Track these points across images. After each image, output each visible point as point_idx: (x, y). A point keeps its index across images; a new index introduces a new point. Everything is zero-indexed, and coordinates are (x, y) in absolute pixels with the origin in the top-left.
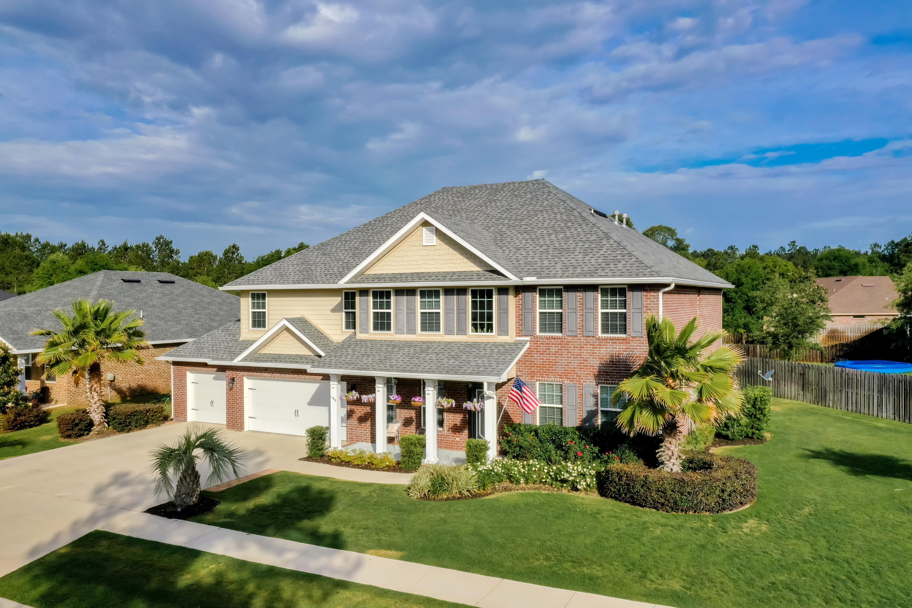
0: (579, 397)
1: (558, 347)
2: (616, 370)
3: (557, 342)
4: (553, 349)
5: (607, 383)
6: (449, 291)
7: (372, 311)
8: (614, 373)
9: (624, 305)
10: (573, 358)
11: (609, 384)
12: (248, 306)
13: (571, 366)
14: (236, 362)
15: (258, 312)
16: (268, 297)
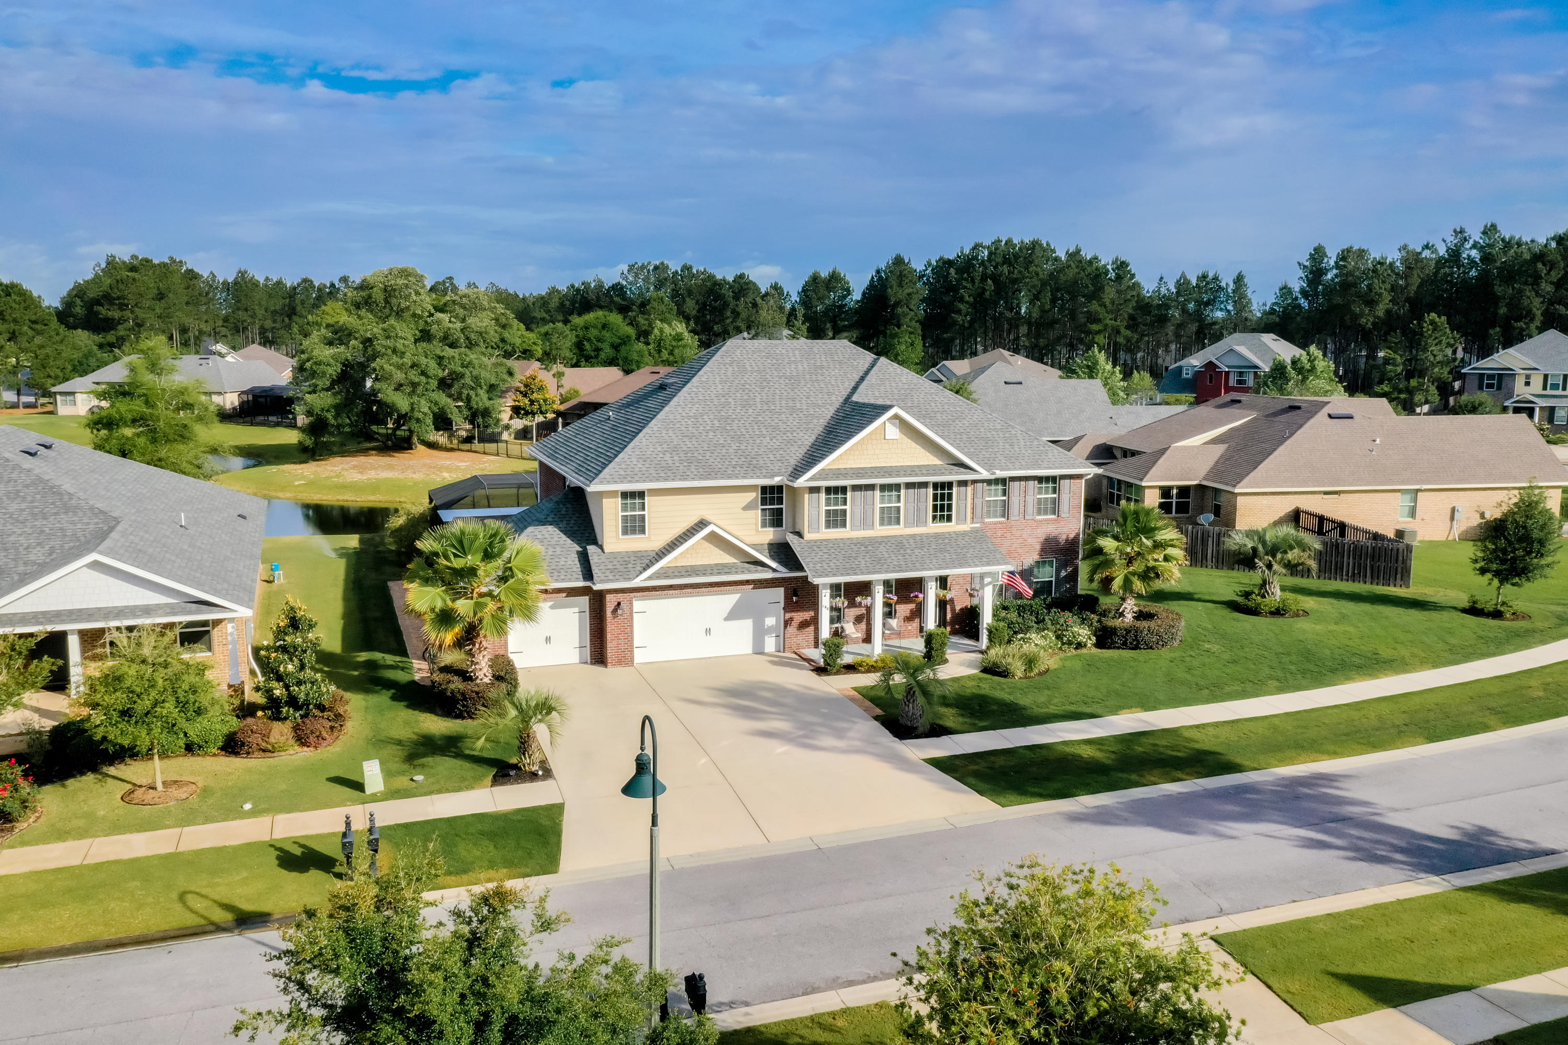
1: (1004, 530)
3: (1002, 526)
4: (999, 533)
6: (910, 486)
7: (824, 508)
8: (1047, 548)
9: (1055, 492)
10: (1016, 539)
12: (616, 509)
13: (1014, 546)
14: (638, 582)
15: (632, 516)
16: (648, 496)
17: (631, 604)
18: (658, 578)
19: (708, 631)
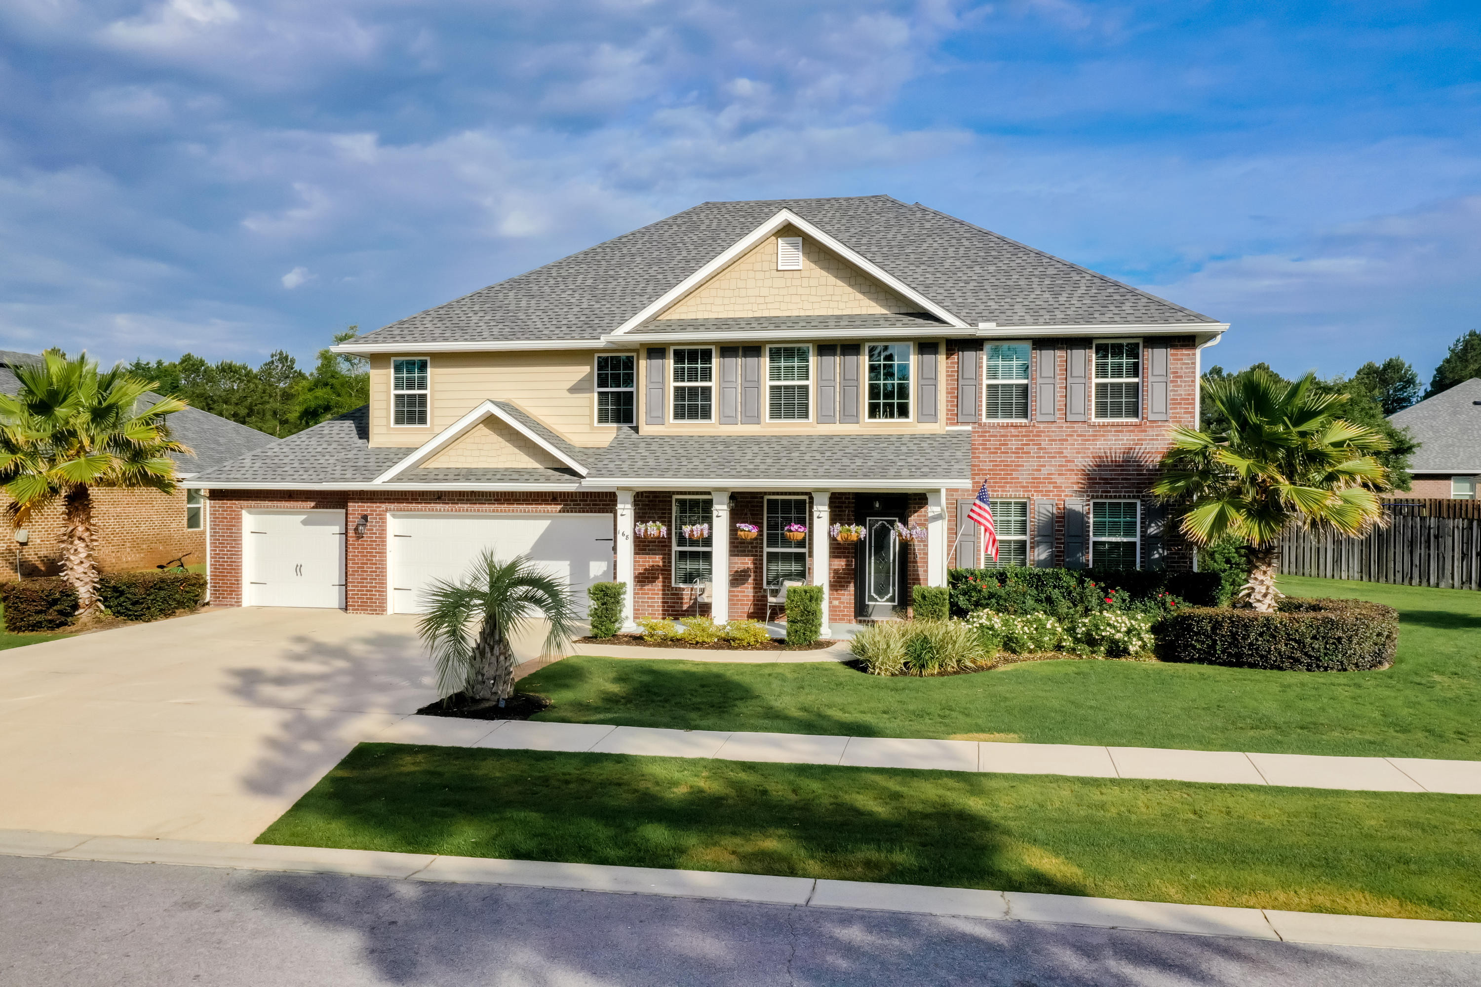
0: (1057, 522)
1: (1022, 440)
2: (1122, 475)
3: (1019, 432)
4: (1013, 444)
5: (1106, 497)
6: (826, 348)
7: (672, 384)
8: (1118, 479)
9: (1135, 371)
10: (1049, 457)
11: (1111, 497)
13: (1044, 471)
14: (379, 483)
15: (409, 396)
16: (431, 367)
17: (383, 521)
18: (411, 480)
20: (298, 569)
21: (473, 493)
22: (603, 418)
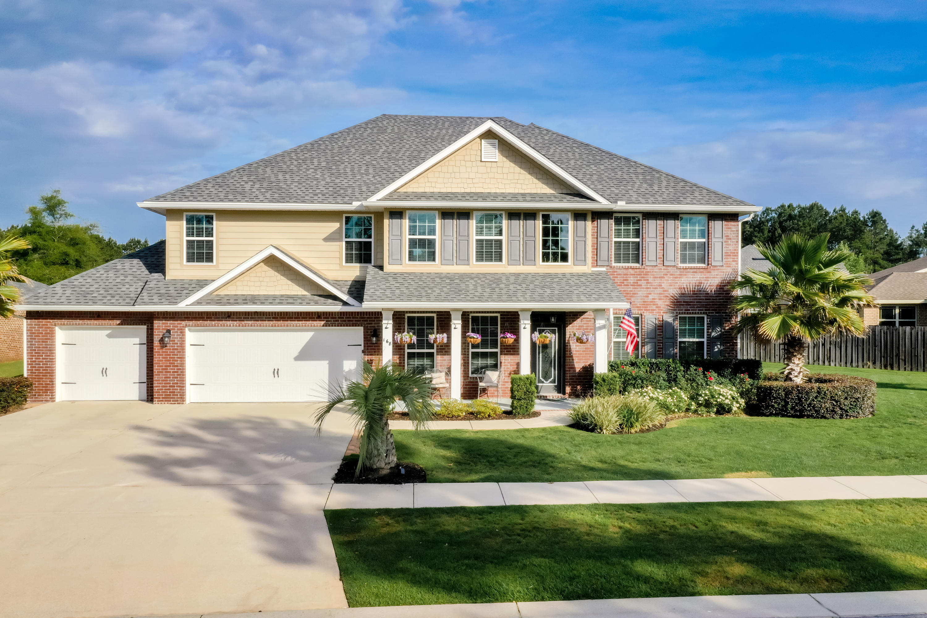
0: (658, 329)
1: (637, 277)
2: (696, 299)
3: (635, 272)
4: (632, 280)
5: (688, 313)
6: (513, 215)
7: (407, 237)
8: (694, 302)
9: (703, 234)
10: (653, 288)
11: (690, 313)
12: (181, 232)
13: (651, 297)
14: (183, 306)
15: (198, 241)
16: (216, 220)
17: (183, 333)
18: (208, 303)
19: (276, 372)
20: (104, 372)
21: (256, 313)
22: (349, 259)
